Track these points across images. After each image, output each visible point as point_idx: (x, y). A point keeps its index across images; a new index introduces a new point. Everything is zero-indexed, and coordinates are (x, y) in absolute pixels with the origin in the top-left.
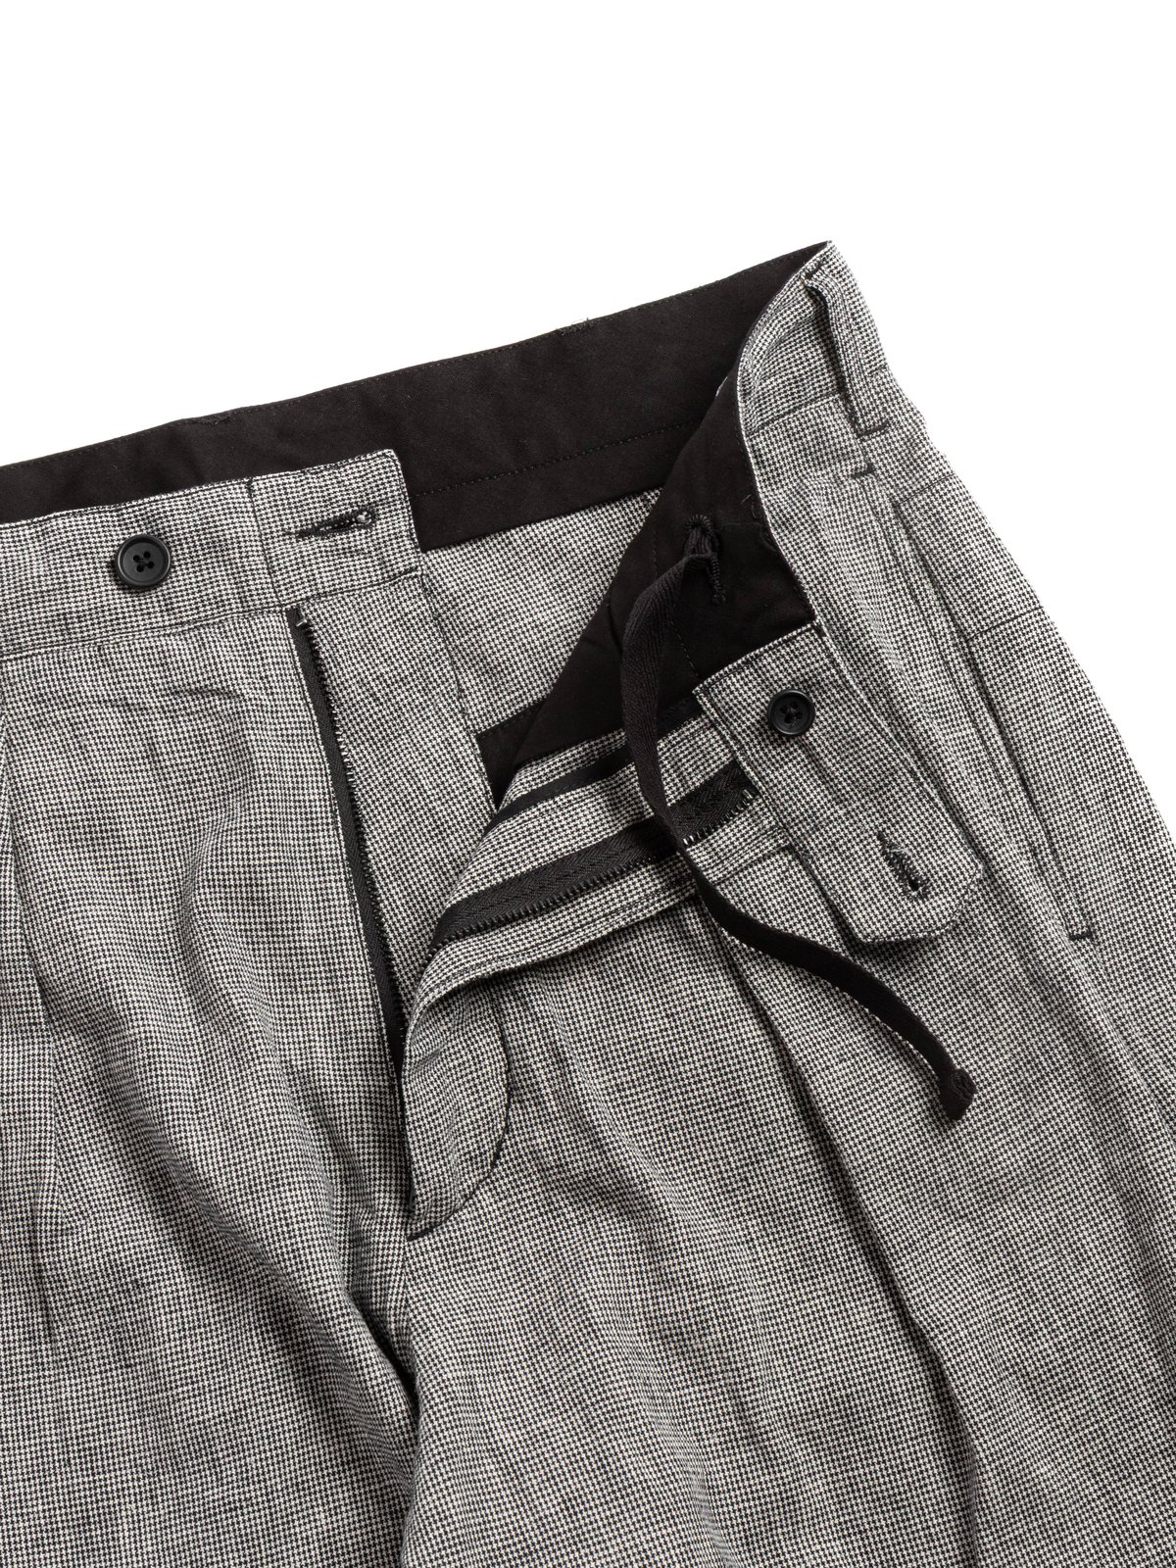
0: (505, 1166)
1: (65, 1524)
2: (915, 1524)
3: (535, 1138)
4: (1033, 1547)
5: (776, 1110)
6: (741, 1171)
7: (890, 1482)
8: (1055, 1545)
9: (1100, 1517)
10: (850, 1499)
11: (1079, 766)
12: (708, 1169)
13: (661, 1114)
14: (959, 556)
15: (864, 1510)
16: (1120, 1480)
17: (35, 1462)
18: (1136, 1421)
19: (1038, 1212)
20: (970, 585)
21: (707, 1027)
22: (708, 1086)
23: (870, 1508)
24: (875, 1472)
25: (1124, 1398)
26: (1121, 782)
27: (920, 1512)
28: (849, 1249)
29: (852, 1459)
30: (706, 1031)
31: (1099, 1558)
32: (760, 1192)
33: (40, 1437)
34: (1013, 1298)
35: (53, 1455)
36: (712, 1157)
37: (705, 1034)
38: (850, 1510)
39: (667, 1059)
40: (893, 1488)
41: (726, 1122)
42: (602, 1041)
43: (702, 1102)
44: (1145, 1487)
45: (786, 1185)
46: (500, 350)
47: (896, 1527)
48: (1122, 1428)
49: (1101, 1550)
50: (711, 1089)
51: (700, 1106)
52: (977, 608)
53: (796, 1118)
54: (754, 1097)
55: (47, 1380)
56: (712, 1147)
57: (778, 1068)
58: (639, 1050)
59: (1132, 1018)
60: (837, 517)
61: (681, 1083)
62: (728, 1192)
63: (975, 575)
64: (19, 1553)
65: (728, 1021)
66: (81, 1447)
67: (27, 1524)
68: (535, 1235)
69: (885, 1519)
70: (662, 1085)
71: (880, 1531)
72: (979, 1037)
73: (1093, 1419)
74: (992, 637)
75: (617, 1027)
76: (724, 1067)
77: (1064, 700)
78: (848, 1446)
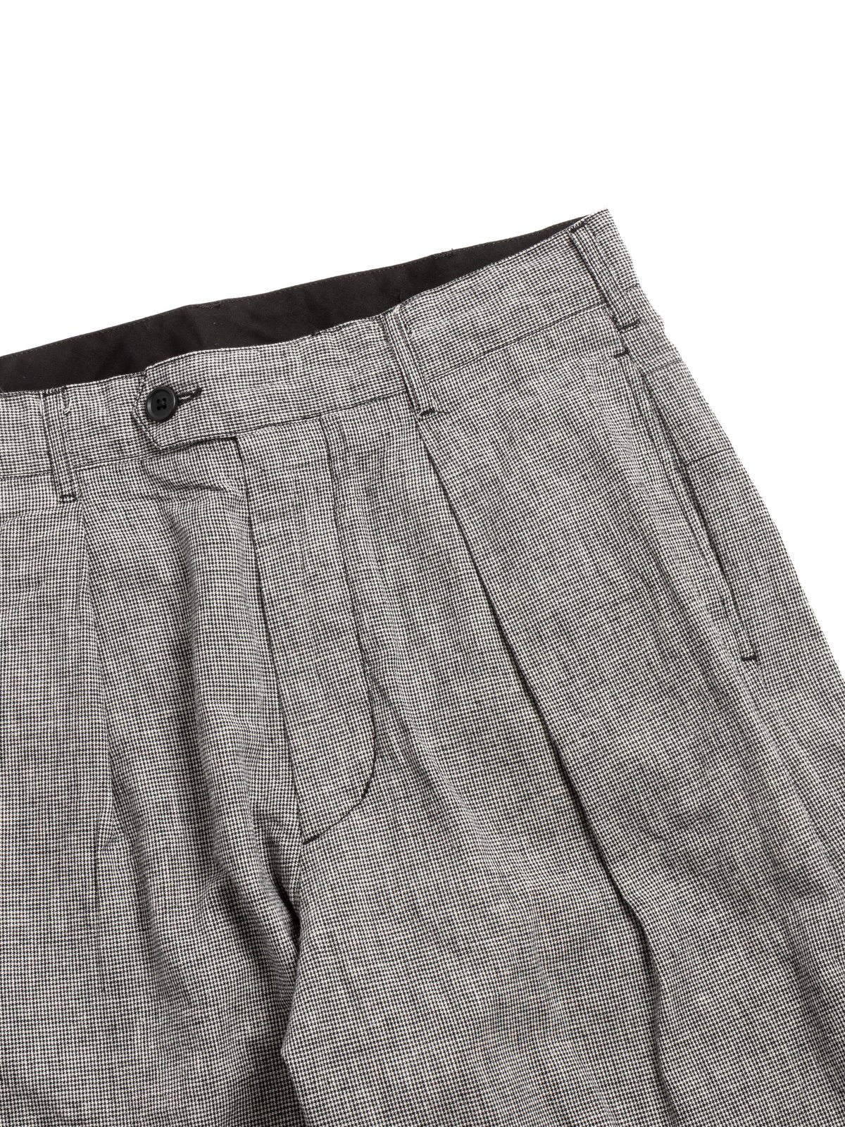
0: (371, 798)
1: (101, 1029)
2: (619, 1032)
3: (391, 780)
4: (696, 1048)
5: (542, 766)
6: (518, 805)
7: (605, 1004)
8: (710, 1047)
9: (741, 1030)
10: (578, 1015)
11: (755, 549)
12: (498, 803)
13: (469, 766)
14: (682, 411)
15: (587, 1022)
16: (755, 1007)
17: (83, 988)
18: (767, 970)
19: (708, 836)
20: (688, 430)
21: (501, 711)
22: (500, 749)
23: (590, 1021)
24: (595, 997)
25: (760, 955)
26: (781, 561)
27: (622, 1024)
28: (584, 855)
29: (581, 989)
30: (500, 713)
31: (739, 1057)
32: (530, 818)
33: (87, 972)
34: (691, 888)
35: (95, 984)
36: (501, 795)
37: (499, 716)
38: (578, 1021)
39: (475, 731)
40: (606, 1008)
41: (510, 773)
42: (434, 718)
43: (496, 759)
44: (771, 1012)
45: (546, 814)
46: (395, 267)
47: (606, 1033)
48: (758, 974)
49: (740, 1051)
50: (502, 751)
51: (494, 762)
52: (692, 445)
53: (555, 771)
54: (529, 757)
55: (93, 935)
56: (500, 789)
57: (545, 739)
58: (457, 724)
59: (779, 712)
60: (603, 383)
61: (483, 746)
62: (510, 818)
63: (692, 424)
64: (70, 1045)
65: (515, 708)
66: (112, 980)
67: (76, 1027)
68: (384, 842)
69: (600, 1028)
70: (471, 747)
71: (596, 1035)
72: (675, 723)
73: (739, 968)
74: (701, 464)
75: (444, 709)
76: (510, 737)
77: (747, 507)
78: (578, 980)
